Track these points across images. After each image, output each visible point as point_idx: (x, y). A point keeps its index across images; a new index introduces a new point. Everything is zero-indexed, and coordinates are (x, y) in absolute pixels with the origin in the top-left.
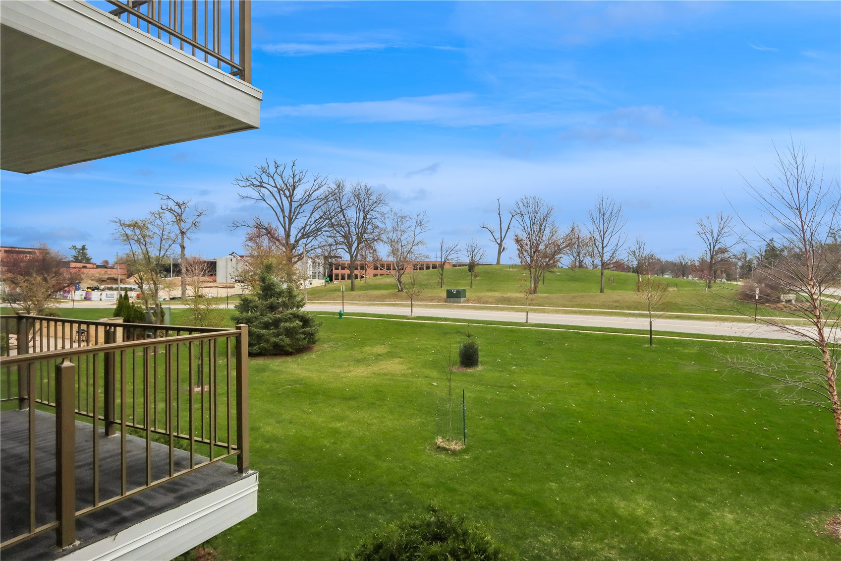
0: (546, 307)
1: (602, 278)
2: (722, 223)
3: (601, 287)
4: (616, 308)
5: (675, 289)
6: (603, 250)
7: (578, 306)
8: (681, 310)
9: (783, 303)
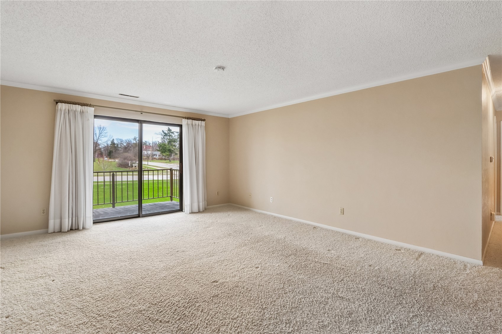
2: (101, 131)
9: (134, 167)
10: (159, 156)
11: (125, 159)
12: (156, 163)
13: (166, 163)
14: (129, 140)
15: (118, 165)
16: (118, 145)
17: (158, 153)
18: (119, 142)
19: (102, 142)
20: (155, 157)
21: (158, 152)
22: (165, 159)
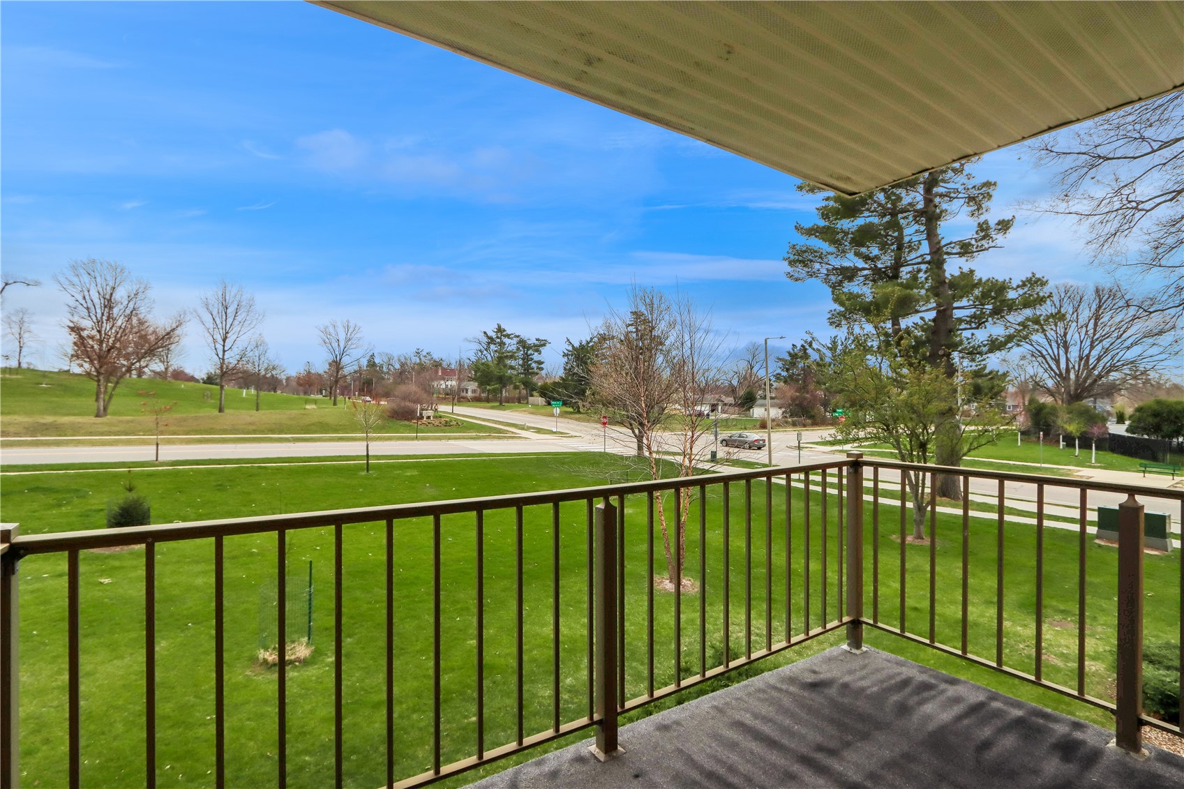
0: (140, 435)
1: (221, 394)
3: (221, 404)
4: (254, 432)
5: (314, 406)
6: (224, 355)
7: (197, 432)
8: (336, 431)
9: (425, 419)
10: (474, 391)
11: (404, 398)
12: (469, 408)
13: (493, 408)
14: (407, 356)
15: (388, 414)
16: (381, 366)
17: (473, 386)
18: (384, 360)
19: (353, 360)
20: (464, 394)
21: (472, 382)
22: (488, 400)
